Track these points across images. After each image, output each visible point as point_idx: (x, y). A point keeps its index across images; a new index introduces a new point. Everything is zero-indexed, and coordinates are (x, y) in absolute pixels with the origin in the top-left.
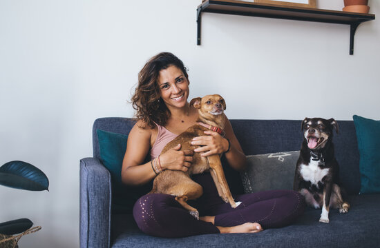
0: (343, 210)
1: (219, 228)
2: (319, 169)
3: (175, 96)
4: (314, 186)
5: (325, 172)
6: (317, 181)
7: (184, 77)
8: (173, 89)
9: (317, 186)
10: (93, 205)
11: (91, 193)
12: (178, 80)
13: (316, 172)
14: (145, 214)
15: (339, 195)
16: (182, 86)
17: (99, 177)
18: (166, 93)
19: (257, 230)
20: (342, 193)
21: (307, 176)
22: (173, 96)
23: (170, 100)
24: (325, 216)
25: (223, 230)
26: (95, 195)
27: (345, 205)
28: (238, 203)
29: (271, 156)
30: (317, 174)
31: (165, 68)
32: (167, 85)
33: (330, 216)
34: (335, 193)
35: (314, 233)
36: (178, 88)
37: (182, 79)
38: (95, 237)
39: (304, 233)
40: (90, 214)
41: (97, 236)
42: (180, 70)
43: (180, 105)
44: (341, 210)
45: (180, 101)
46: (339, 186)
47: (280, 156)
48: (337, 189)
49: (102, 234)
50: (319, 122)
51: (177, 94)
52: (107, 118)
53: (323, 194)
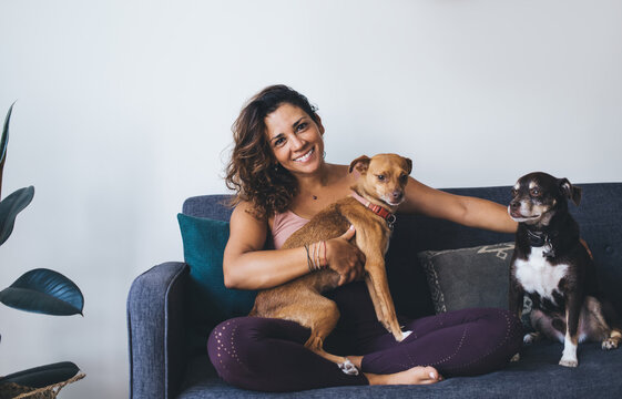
0: (607, 344)
1: (369, 376)
2: (548, 266)
3: (299, 154)
4: (547, 301)
5: (561, 271)
6: (550, 290)
7: (309, 119)
8: (293, 143)
9: (553, 300)
10: (137, 337)
11: (135, 317)
12: (297, 127)
13: (543, 271)
14: (222, 351)
15: (599, 317)
16: (307, 135)
17: (149, 290)
18: (281, 153)
19: (430, 379)
20: (604, 313)
21: (527, 283)
22: (294, 156)
23: (291, 163)
24: (569, 355)
25: (375, 380)
26: (140, 320)
27: (615, 334)
28: (407, 334)
29: (483, 250)
30: (546, 276)
31: (272, 111)
32: (282, 139)
33: (579, 353)
34: (592, 312)
35: (538, 385)
36: (300, 139)
37: (306, 124)
38: (142, 390)
39: (518, 385)
40: (134, 351)
41: (145, 388)
42: (299, 110)
43: (309, 168)
44: (604, 344)
45: (309, 161)
46: (599, 298)
47: (500, 250)
48: (594, 306)
49: (153, 384)
50: (532, 185)
51: (300, 150)
52: (202, 197)
53: (564, 315)
